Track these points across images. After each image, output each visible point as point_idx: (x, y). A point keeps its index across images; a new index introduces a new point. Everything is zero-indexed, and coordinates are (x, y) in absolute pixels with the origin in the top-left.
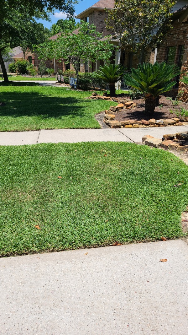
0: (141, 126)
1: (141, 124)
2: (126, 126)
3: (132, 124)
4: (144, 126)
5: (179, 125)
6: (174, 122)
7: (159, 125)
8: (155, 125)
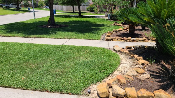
0: (123, 40)
1: (122, 39)
2: (114, 40)
3: (117, 39)
4: (124, 41)
5: (145, 42)
6: (142, 39)
7: (133, 41)
8: (131, 40)
